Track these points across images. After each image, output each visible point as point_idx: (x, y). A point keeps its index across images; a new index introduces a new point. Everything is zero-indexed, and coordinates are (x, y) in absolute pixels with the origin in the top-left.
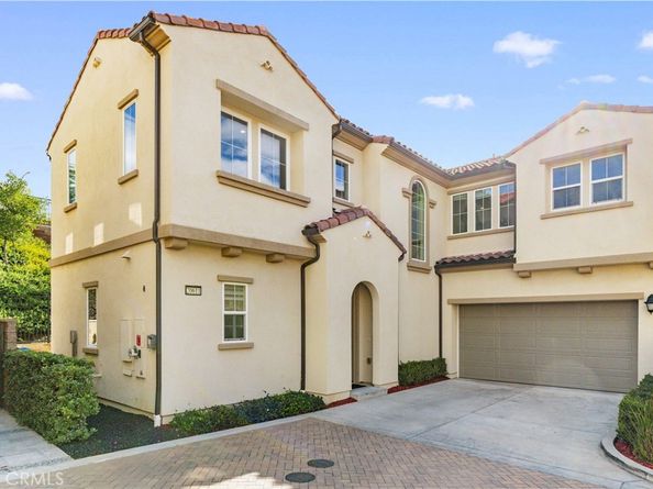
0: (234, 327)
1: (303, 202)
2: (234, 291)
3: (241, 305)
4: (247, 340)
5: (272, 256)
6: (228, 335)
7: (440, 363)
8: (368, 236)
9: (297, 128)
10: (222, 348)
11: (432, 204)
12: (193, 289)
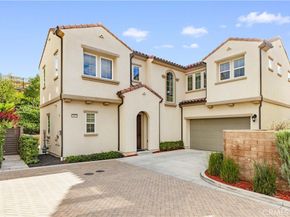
0: (91, 128)
1: (117, 83)
2: (90, 116)
3: (93, 120)
4: (95, 132)
5: (105, 103)
6: (88, 131)
7: (181, 142)
8: (144, 94)
9: (115, 57)
10: (86, 136)
11: (177, 80)
12: (74, 115)
